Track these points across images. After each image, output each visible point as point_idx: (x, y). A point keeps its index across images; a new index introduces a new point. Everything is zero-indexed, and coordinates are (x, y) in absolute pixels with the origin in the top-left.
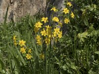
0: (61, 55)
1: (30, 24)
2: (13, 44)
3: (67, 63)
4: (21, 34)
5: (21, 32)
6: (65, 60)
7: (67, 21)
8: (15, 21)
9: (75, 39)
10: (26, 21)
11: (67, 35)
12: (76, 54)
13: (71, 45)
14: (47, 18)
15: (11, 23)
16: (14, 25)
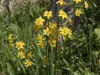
0: (72, 57)
1: (31, 13)
2: (8, 41)
3: (80, 69)
4: (20, 27)
5: (19, 25)
6: (77, 64)
7: (78, 12)
8: (11, 10)
9: (91, 36)
10: (25, 10)
11: (81, 30)
12: (92, 57)
13: (85, 44)
14: (51, 12)
15: (7, 12)
16: (10, 15)
